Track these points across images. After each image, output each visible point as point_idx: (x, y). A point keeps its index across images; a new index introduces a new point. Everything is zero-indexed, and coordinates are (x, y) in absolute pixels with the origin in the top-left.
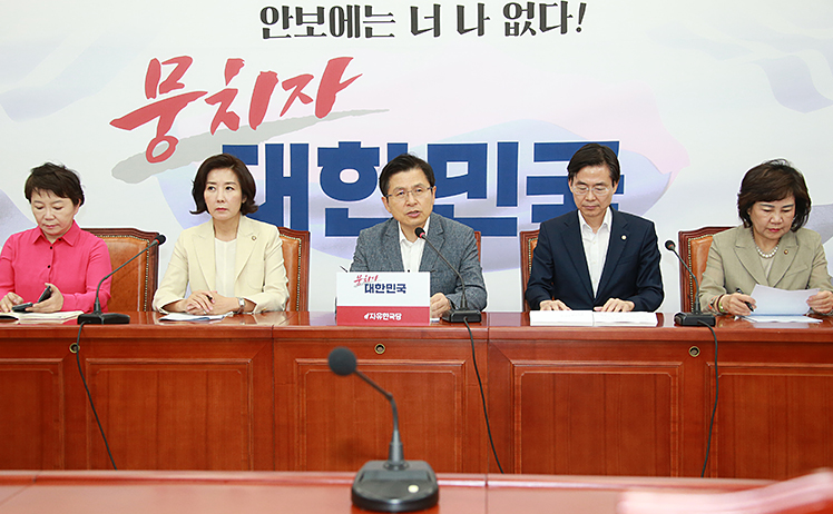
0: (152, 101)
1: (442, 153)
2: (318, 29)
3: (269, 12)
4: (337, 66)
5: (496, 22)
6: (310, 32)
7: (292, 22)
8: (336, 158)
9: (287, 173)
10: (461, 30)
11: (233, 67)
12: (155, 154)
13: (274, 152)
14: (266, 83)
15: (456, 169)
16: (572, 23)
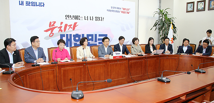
0: (50, 28)
1: (88, 35)
2: (73, 18)
3: (67, 16)
4: (75, 23)
5: (94, 19)
6: (72, 19)
7: (70, 17)
8: (75, 36)
9: (69, 38)
10: (90, 20)
11: (62, 23)
12: (50, 36)
13: (67, 35)
14: (66, 25)
15: (90, 37)
16: (102, 20)
